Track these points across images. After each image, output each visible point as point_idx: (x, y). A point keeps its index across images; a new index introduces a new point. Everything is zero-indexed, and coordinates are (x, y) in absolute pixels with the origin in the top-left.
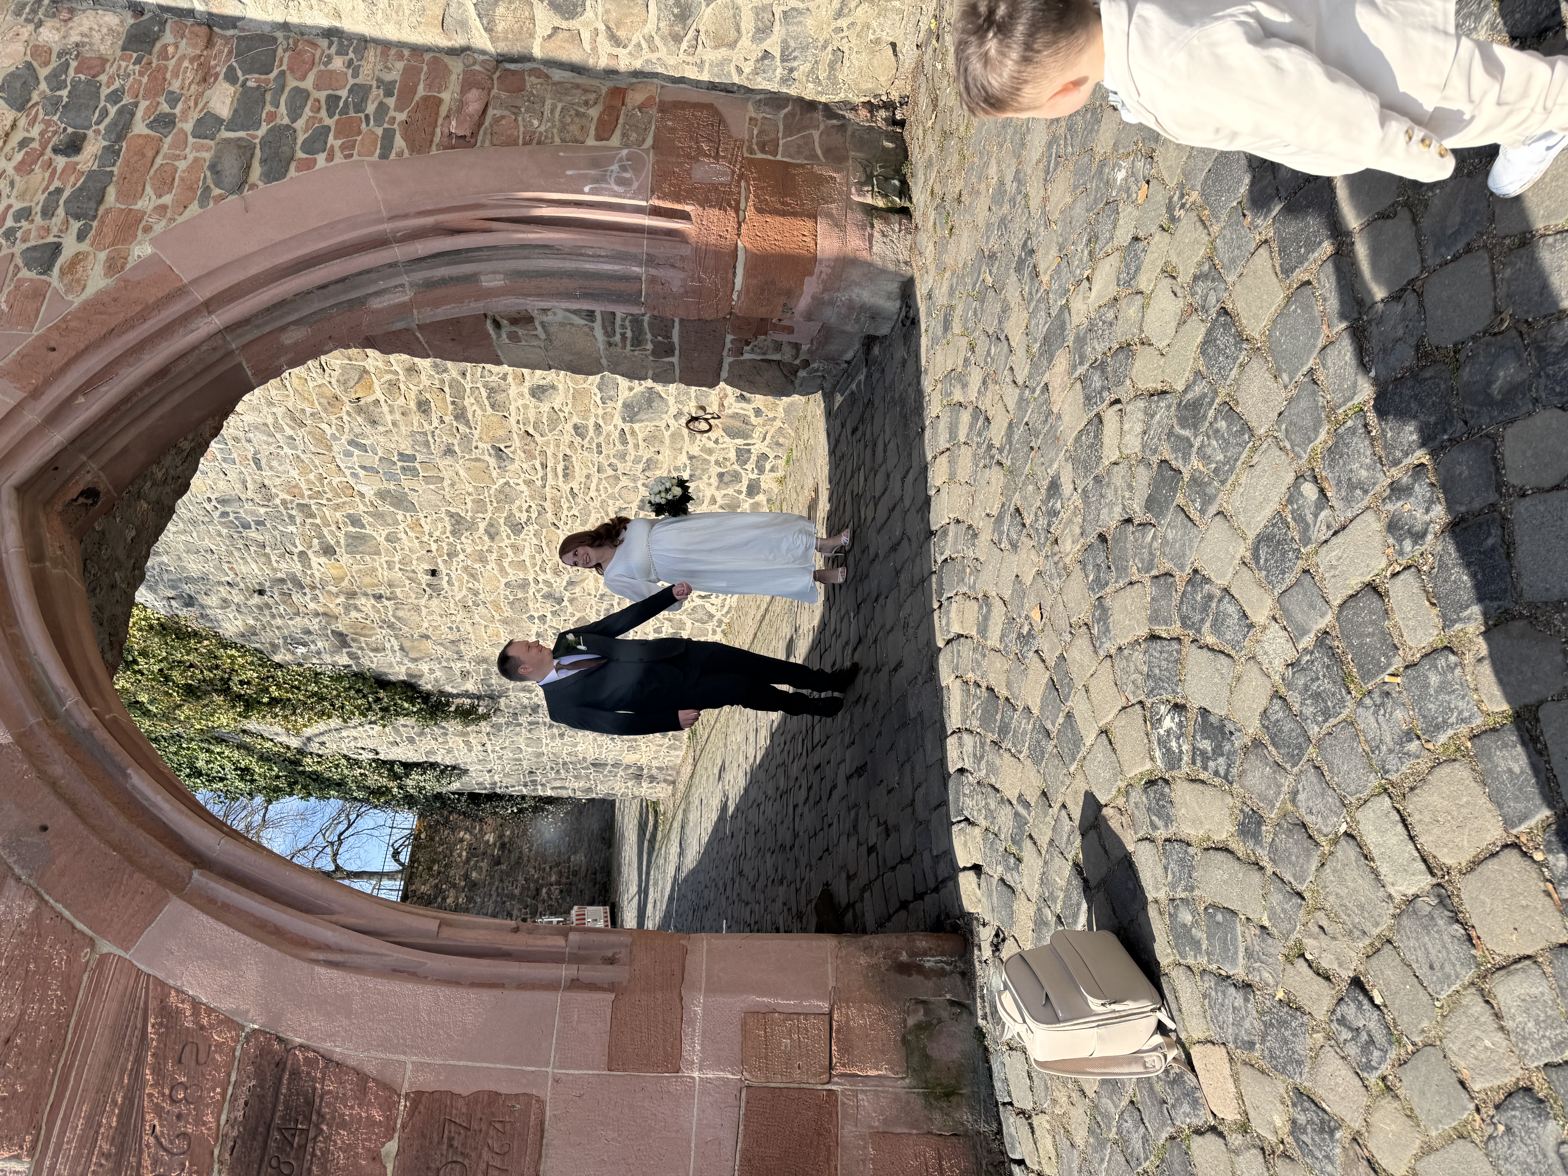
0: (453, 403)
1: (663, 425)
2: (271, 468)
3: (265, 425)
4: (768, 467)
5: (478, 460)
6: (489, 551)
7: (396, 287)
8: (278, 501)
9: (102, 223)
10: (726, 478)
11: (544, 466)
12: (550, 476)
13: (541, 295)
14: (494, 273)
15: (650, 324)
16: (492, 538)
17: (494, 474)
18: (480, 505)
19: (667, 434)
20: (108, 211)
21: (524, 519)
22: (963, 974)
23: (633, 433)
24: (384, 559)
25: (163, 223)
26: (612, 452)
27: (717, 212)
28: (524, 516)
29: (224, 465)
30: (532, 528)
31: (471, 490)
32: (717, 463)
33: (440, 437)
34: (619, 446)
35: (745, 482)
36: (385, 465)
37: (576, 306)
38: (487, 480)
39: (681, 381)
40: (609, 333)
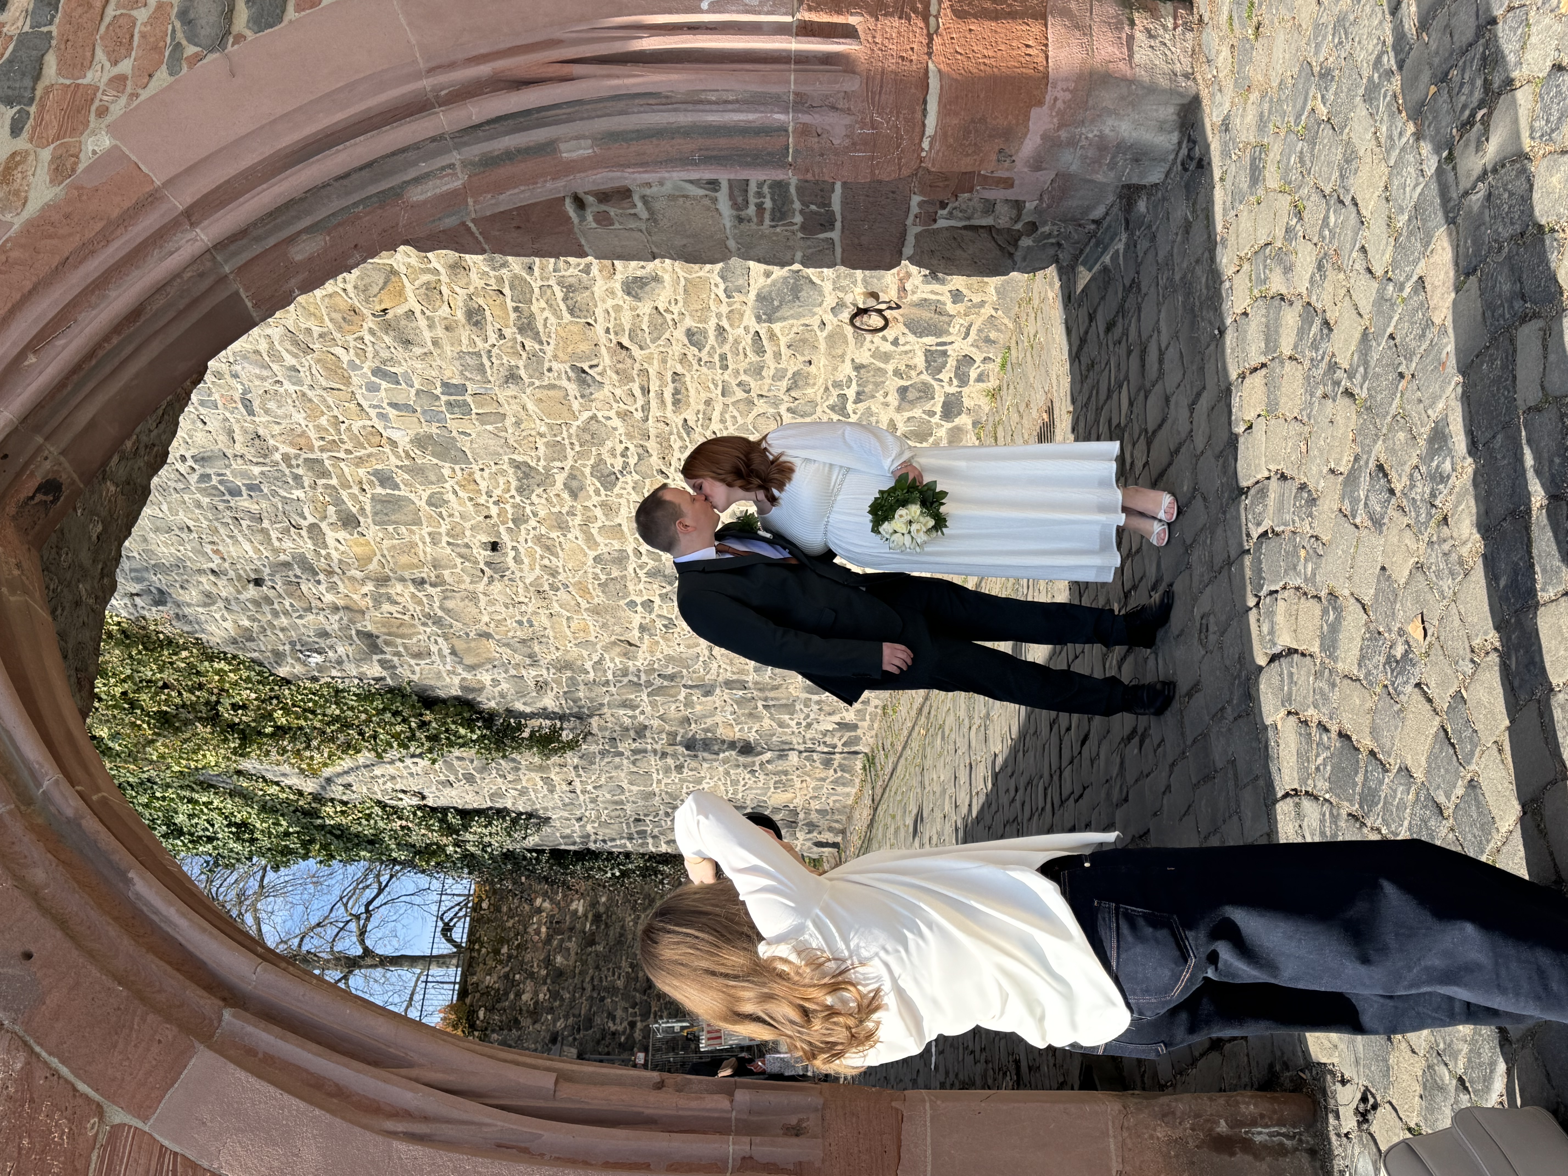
0: (516, 309)
1: (815, 322)
2: (267, 412)
3: (257, 352)
4: (973, 374)
5: (552, 387)
6: (572, 513)
7: (443, 168)
8: (277, 457)
9: (42, 107)
10: (911, 395)
11: (645, 391)
12: (654, 404)
13: (644, 164)
14: (577, 138)
15: (798, 188)
16: (574, 495)
17: (576, 405)
18: (557, 449)
19: (822, 335)
20: (48, 90)
21: (618, 465)
22: (1312, 1152)
23: (772, 336)
24: (426, 530)
25: (123, 100)
26: (743, 366)
27: (896, 22)
28: (619, 463)
29: (202, 410)
30: (630, 479)
31: (543, 429)
32: (897, 373)
33: (499, 357)
34: (753, 357)
35: (939, 399)
36: (425, 400)
37: (695, 175)
38: (566, 414)
39: (844, 263)
40: (739, 205)
